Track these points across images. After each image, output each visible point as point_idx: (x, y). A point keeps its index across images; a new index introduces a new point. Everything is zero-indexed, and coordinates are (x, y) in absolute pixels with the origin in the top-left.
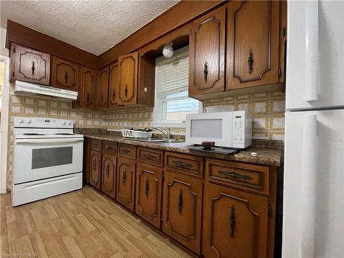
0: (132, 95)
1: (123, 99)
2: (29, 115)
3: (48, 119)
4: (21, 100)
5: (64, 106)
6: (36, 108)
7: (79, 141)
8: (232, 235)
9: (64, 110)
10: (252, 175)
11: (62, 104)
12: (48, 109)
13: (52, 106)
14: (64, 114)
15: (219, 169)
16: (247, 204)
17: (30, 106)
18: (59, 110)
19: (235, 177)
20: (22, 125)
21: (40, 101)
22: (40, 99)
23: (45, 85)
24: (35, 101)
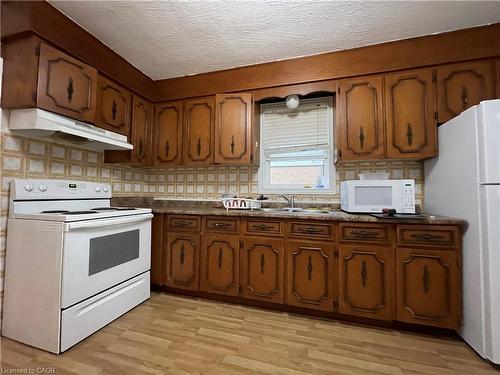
0: (243, 151)
1: (227, 155)
2: (35, 175)
3: (73, 183)
4: (22, 146)
5: (93, 159)
6: (49, 161)
7: (147, 220)
8: (426, 290)
9: (92, 165)
10: (445, 234)
11: (90, 155)
12: (68, 163)
13: (74, 157)
14: (91, 173)
15: (411, 233)
16: (438, 260)
17: (37, 158)
18: (85, 165)
19: (427, 239)
20: (32, 196)
21: (55, 148)
22: (56, 144)
23: (87, 122)
24: (46, 149)
